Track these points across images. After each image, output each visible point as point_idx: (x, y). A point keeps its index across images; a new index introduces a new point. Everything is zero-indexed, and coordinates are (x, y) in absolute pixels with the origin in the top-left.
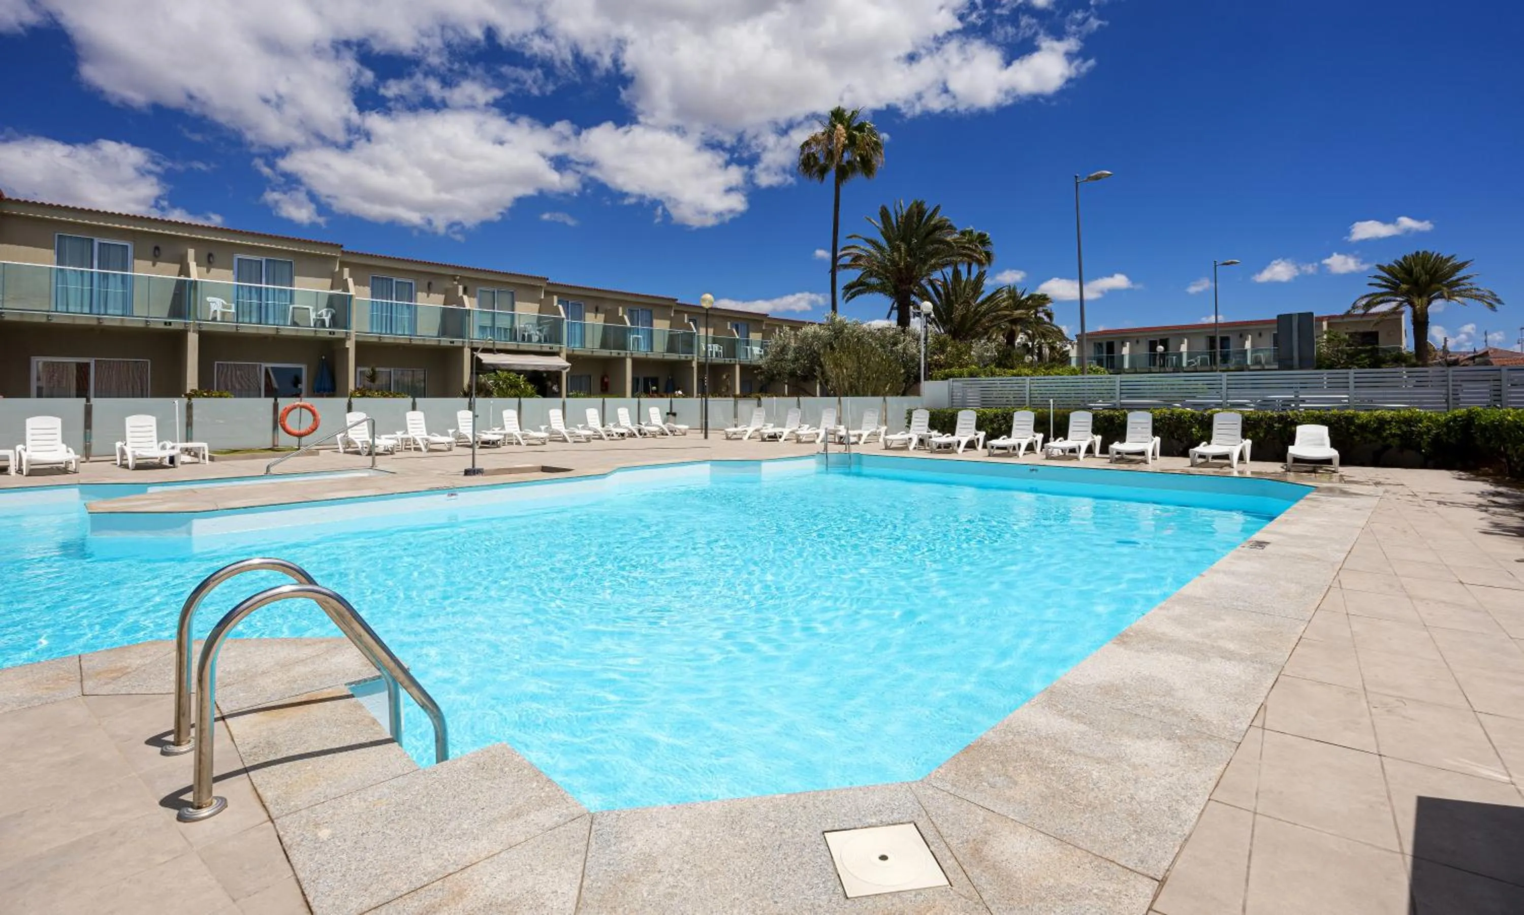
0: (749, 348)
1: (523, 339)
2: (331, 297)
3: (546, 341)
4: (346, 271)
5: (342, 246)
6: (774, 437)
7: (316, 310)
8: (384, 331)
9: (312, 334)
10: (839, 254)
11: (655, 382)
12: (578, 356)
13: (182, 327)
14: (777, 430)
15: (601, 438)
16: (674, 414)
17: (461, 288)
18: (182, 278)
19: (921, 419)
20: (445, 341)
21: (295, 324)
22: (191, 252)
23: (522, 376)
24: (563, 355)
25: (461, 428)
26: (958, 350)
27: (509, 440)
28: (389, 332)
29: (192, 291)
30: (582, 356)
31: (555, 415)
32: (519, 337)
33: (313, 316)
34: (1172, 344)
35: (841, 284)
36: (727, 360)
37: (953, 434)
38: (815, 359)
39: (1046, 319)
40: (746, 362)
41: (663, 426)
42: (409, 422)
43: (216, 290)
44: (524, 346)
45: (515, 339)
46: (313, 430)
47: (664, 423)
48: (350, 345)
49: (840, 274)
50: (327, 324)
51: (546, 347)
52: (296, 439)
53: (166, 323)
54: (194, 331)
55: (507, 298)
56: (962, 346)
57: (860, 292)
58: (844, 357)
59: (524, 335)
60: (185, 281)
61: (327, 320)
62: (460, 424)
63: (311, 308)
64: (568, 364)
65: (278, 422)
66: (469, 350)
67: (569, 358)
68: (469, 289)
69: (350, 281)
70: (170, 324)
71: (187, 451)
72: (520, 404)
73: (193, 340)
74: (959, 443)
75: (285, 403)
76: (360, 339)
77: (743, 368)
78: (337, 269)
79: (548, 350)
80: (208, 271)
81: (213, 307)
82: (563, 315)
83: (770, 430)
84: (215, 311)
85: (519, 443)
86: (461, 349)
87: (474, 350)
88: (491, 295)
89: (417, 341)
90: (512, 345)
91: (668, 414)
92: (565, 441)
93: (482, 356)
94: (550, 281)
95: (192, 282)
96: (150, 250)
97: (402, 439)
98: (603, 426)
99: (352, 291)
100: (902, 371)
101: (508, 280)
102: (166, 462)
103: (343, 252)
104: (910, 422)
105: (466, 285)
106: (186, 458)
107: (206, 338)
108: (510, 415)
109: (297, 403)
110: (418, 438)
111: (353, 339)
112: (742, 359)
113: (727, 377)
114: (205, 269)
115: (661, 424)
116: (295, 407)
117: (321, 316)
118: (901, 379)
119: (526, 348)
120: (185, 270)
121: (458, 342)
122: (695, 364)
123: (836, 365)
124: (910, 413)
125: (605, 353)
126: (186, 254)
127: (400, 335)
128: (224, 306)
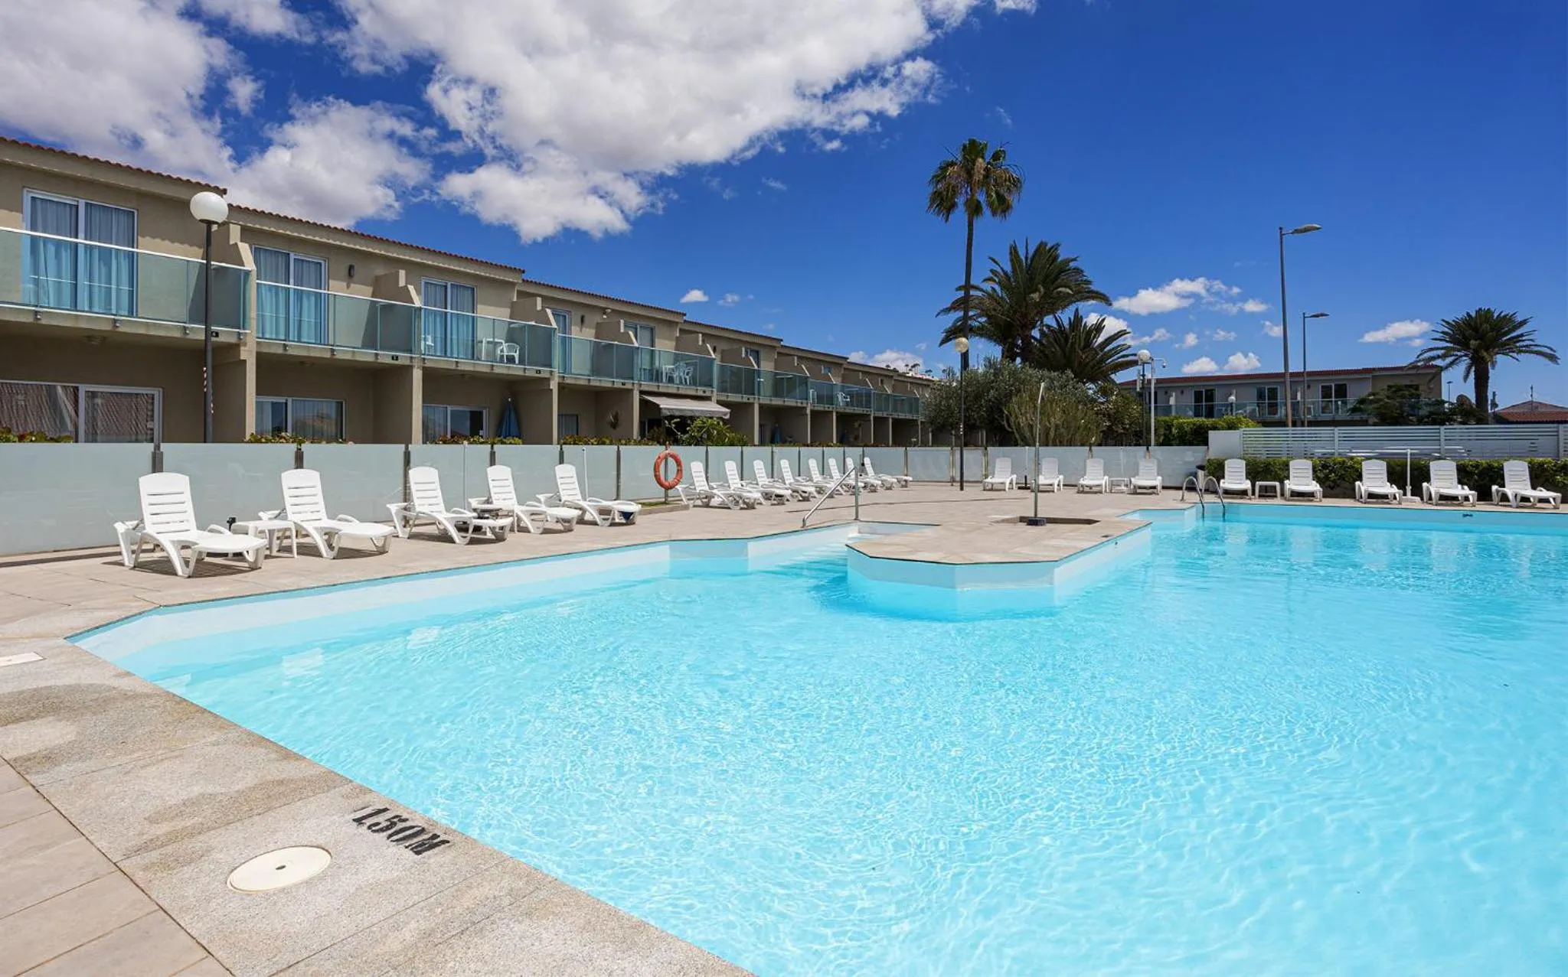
96: (345, 271)
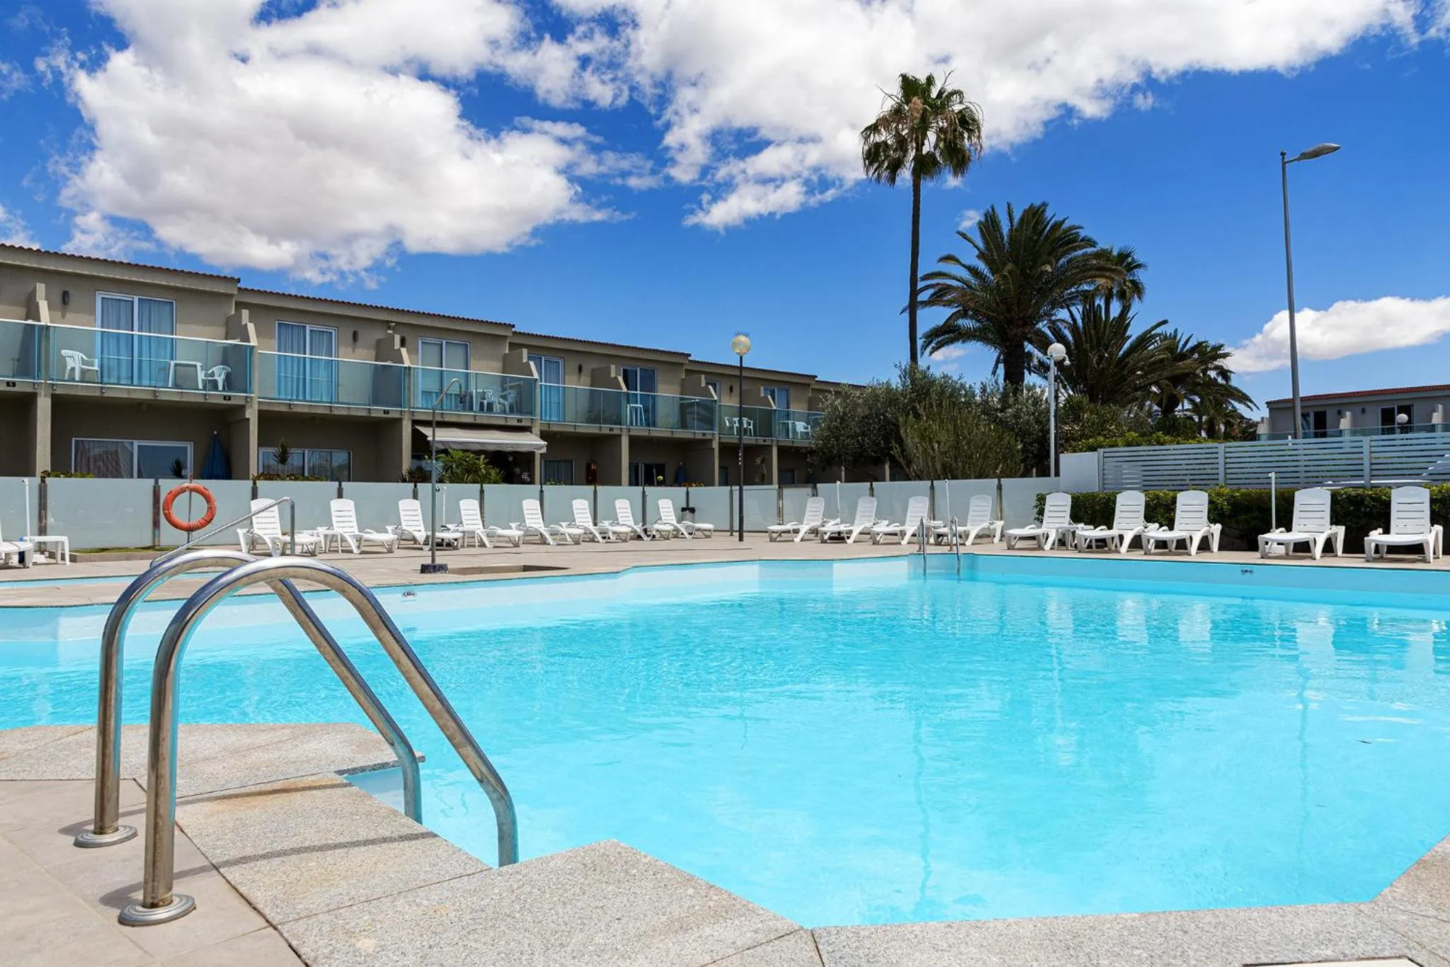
0: (790, 422)
1: (482, 409)
2: (226, 349)
3: (512, 411)
4: (245, 313)
5: (239, 280)
6: (838, 538)
7: (204, 368)
8: (295, 397)
9: (201, 400)
10: (920, 285)
11: (661, 470)
12: (555, 433)
13: (29, 389)
14: (842, 528)
15: (593, 540)
16: (693, 510)
17: (397, 339)
18: (30, 322)
19: (1059, 508)
20: (378, 411)
21: (176, 386)
22: (41, 288)
23: (483, 456)
24: (536, 430)
25: (404, 524)
26: (1100, 416)
27: (469, 540)
28: (301, 398)
29: (43, 340)
30: (561, 433)
31: (531, 506)
32: (476, 407)
33: (201, 376)
34: (1416, 411)
35: (922, 329)
36: (760, 440)
37: (1110, 527)
38: (891, 432)
39: (1220, 380)
40: (786, 442)
41: (678, 525)
42: (334, 514)
43: (74, 340)
44: (484, 418)
45: (471, 409)
46: (208, 521)
47: (679, 522)
48: (252, 414)
49: (921, 313)
50: (220, 388)
51: (513, 420)
52: (185, 533)
53: (8, 384)
54: (45, 396)
55: (460, 353)
56: (1105, 410)
57: (951, 341)
58: (935, 427)
59: (482, 404)
60: (34, 325)
61: (221, 381)
62: (403, 518)
63: (199, 364)
64: (544, 443)
65: (160, 509)
66: (410, 424)
67: (543, 436)
68: (407, 342)
69: (251, 328)
70: (14, 384)
71: (41, 548)
72: (482, 492)
73: (44, 407)
74: (1121, 538)
75: (168, 485)
76: (264, 408)
77: (783, 451)
78: (233, 312)
79: (515, 423)
80: (63, 316)
81: (70, 364)
82: (536, 376)
83: (831, 527)
84: (73, 369)
85: (483, 545)
86: (398, 421)
87: (415, 422)
88: (437, 349)
89: (340, 410)
90: (467, 417)
91: (683, 510)
92: (544, 542)
93: (427, 431)
94: (516, 329)
95: (42, 327)
97: (326, 536)
98: (595, 524)
99: (254, 342)
100: (1020, 447)
101: (458, 328)
102: (15, 560)
103: (240, 289)
104: (1041, 512)
105: (405, 335)
106: (40, 558)
107: (61, 405)
108: (469, 508)
109: (186, 485)
110: (346, 536)
111: (256, 407)
112: (779, 439)
113: (763, 461)
114: (60, 313)
115: (674, 522)
116: (183, 491)
117: (213, 374)
118: (1020, 457)
119: (485, 421)
120: (33, 312)
121: (394, 412)
122: (715, 445)
123: (922, 437)
124: (1041, 500)
125: (592, 429)
126: (34, 290)
127: (316, 400)
128: (84, 362)
